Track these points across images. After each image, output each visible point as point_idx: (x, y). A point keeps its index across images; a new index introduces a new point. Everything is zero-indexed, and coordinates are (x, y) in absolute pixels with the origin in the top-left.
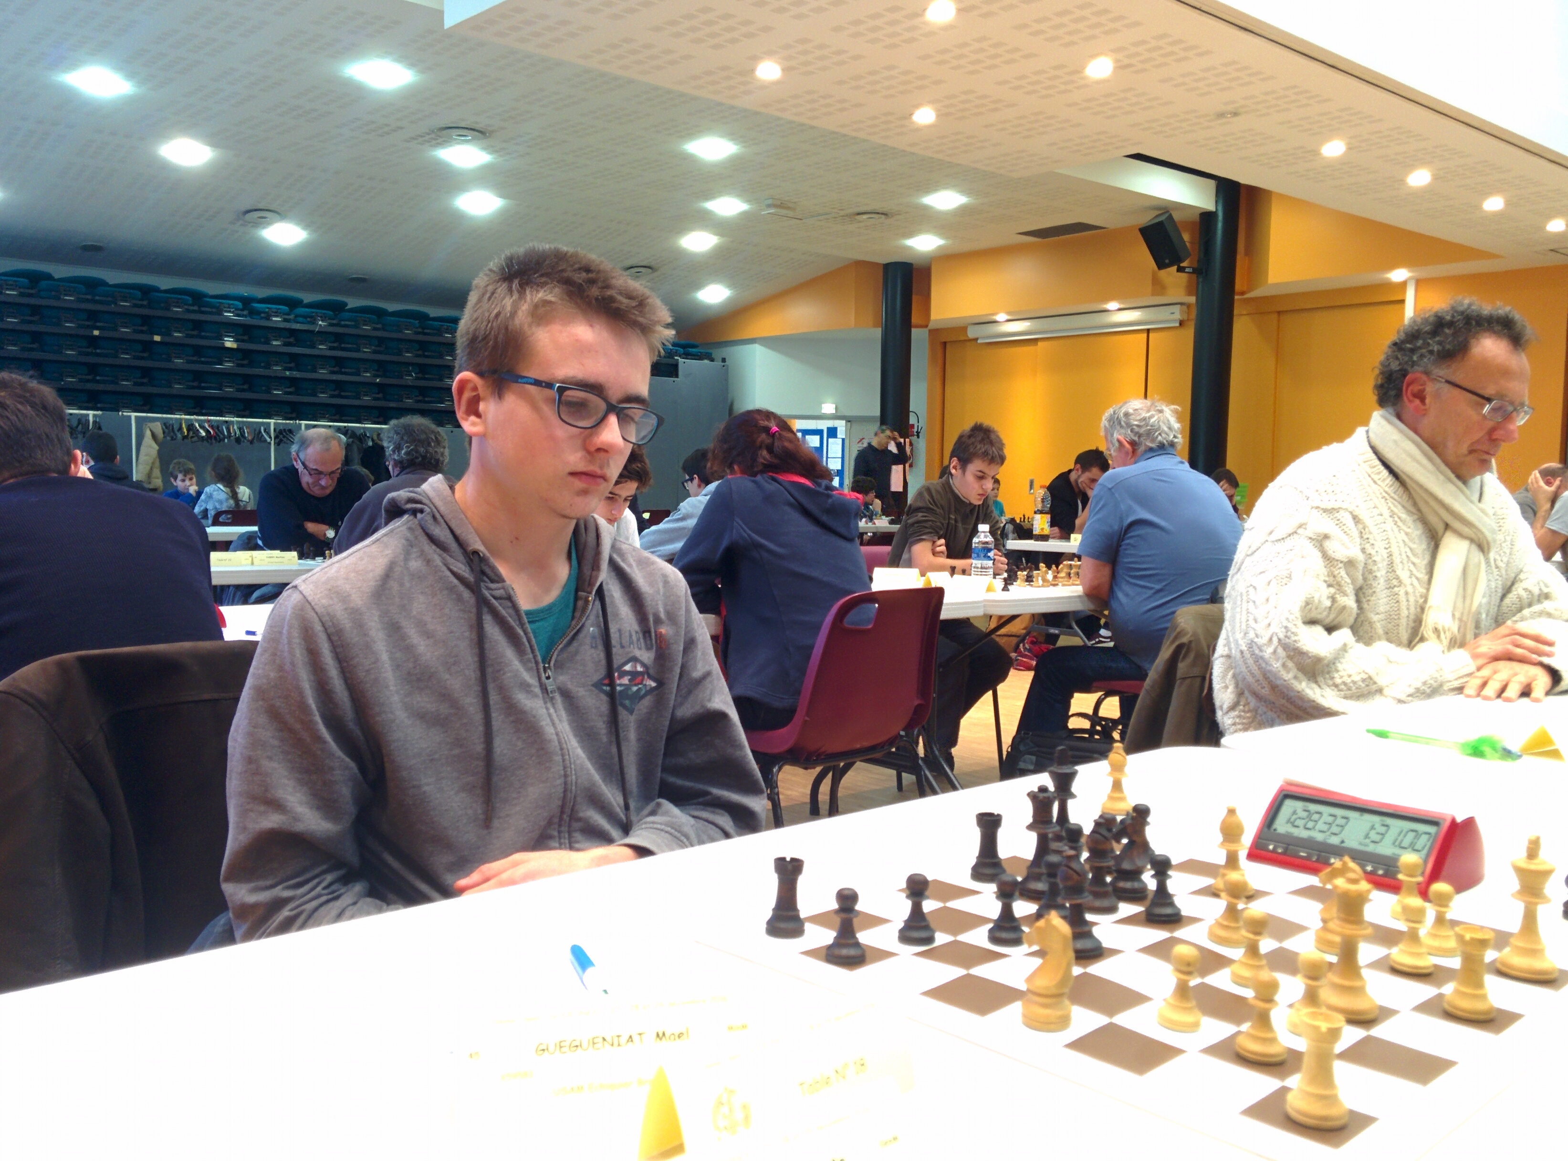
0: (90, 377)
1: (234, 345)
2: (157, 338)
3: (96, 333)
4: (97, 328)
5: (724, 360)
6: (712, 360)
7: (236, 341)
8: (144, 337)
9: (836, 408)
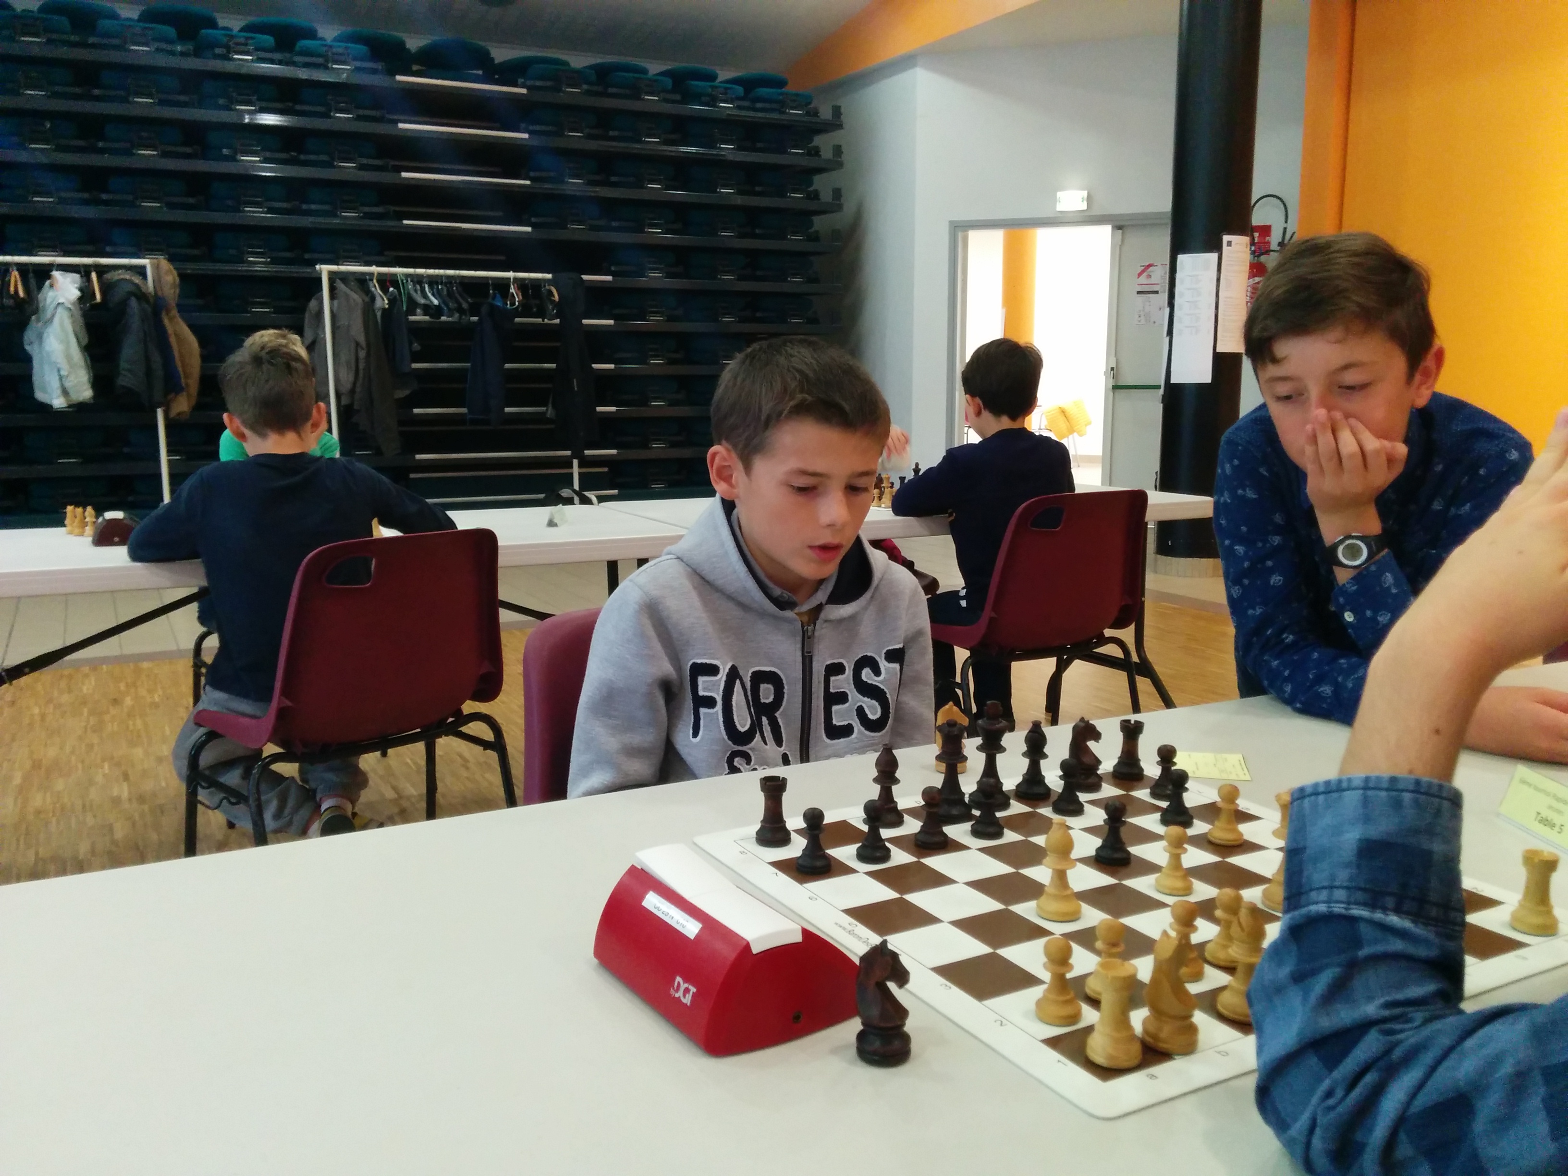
9: (1090, 199)
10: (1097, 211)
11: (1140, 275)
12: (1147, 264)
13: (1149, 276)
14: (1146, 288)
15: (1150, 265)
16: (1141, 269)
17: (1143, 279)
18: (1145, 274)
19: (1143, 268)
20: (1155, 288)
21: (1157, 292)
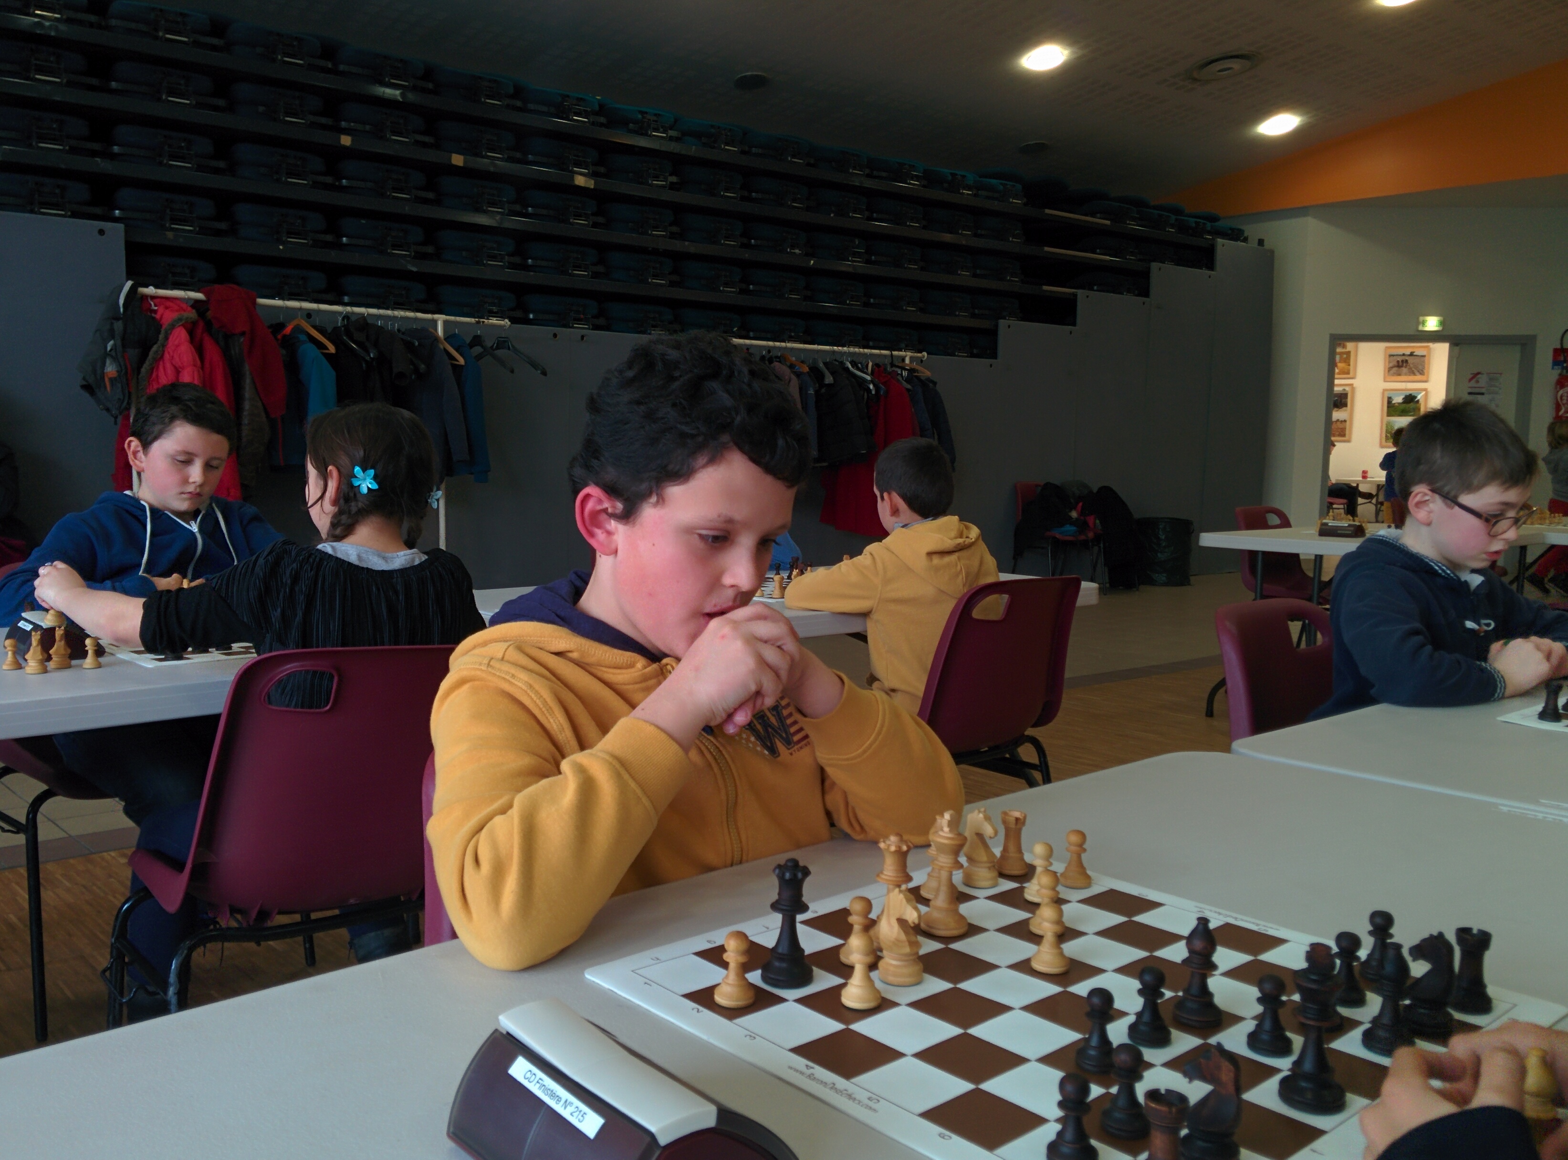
0: (329, 238)
1: (591, 184)
2: (458, 160)
3: (346, 140)
4: (346, 132)
5: (1261, 242)
6: (1245, 240)
7: (593, 175)
8: (431, 156)
9: (1442, 323)
10: (1445, 333)
11: (1470, 380)
12: (1475, 372)
13: (1477, 382)
14: (1477, 390)
15: (1478, 373)
16: (1471, 376)
17: (1473, 383)
18: (1473, 381)
19: (1472, 376)
20: (1483, 391)
21: (1483, 394)
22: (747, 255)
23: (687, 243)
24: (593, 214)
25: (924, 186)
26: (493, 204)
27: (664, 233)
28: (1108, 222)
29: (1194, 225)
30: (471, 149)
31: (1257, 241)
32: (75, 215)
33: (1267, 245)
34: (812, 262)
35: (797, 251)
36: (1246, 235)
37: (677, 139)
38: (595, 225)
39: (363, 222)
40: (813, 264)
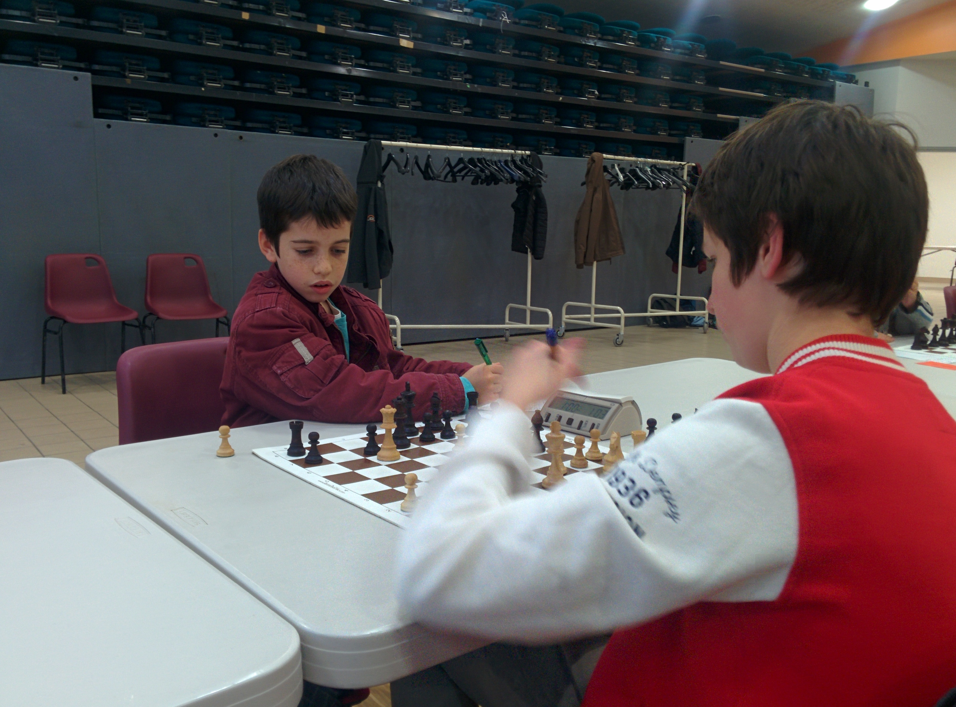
1: (411, 45)
5: (867, 84)
6: (856, 82)
7: (413, 39)
22: (516, 94)
23: (476, 86)
24: (413, 66)
25: (638, 46)
26: (346, 59)
27: (460, 79)
28: (763, 70)
29: (821, 72)
30: (331, 22)
31: (864, 84)
32: (65, 67)
33: (871, 87)
34: (561, 98)
35: (550, 91)
36: (856, 79)
37: (470, 14)
38: (414, 74)
39: (259, 72)
40: (562, 100)
